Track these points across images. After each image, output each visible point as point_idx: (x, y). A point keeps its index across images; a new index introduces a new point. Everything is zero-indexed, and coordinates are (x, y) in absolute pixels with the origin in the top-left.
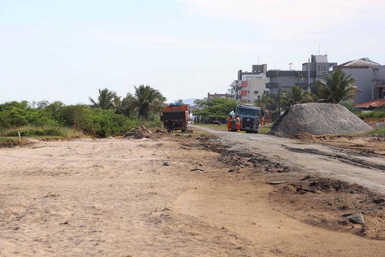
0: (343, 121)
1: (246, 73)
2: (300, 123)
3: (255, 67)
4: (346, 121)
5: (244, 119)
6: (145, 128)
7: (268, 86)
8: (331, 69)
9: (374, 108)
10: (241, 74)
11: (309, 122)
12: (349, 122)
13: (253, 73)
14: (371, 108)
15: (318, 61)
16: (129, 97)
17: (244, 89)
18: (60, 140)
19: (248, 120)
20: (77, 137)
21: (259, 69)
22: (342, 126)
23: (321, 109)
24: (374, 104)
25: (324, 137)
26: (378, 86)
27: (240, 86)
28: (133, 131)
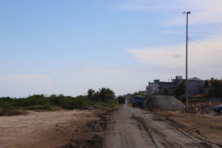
0: (173, 103)
1: (152, 83)
2: (155, 104)
3: (155, 81)
4: (175, 103)
5: (138, 102)
6: (90, 106)
7: (158, 88)
8: (181, 81)
9: (198, 97)
10: (149, 83)
11: (159, 104)
12: (176, 104)
13: (154, 83)
14: (197, 97)
15: (178, 78)
16: (98, 92)
17: (151, 89)
18: (46, 111)
19: (140, 102)
20: (58, 110)
21: (157, 81)
22: (173, 106)
23: (164, 98)
24: (198, 96)
25: (163, 110)
26: (200, 89)
27: (148, 88)
28: (84, 107)
